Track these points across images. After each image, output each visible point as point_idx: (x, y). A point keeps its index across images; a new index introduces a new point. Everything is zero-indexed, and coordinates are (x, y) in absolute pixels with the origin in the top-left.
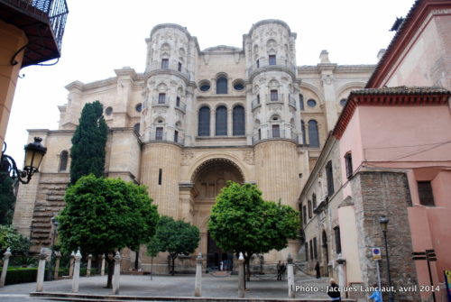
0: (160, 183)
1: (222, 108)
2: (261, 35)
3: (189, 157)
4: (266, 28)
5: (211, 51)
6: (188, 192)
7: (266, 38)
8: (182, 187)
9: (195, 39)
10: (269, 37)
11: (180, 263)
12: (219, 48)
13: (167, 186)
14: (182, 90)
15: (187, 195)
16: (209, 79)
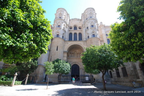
0: (57, 50)
1: (75, 34)
2: (88, 12)
3: (66, 44)
4: (89, 10)
5: (73, 19)
6: (66, 54)
7: (89, 12)
8: (64, 52)
9: (69, 15)
10: (90, 12)
11: (63, 78)
12: (75, 19)
13: (59, 51)
14: (65, 26)
15: (66, 55)
16: (72, 26)
